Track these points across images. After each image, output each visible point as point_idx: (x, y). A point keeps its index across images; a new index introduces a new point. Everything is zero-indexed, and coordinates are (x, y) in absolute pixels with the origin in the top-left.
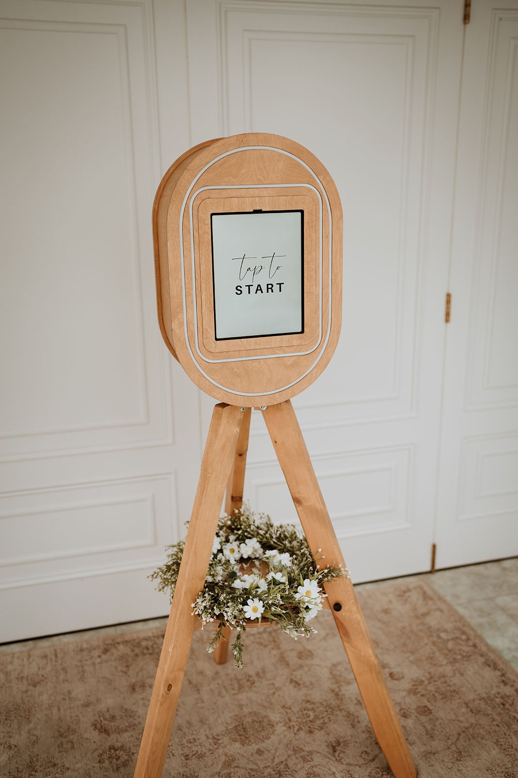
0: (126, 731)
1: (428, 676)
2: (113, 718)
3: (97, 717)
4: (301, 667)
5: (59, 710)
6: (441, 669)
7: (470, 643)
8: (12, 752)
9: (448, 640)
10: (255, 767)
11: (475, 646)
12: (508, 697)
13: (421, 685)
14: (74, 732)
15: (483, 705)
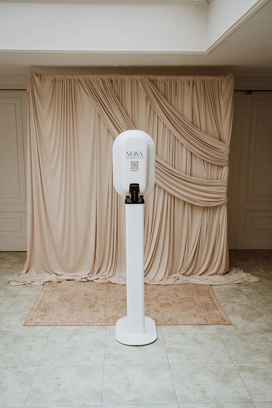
0: (92, 296)
1: (188, 297)
2: (90, 294)
3: (85, 293)
4: (150, 292)
5: (76, 291)
6: (193, 297)
7: (209, 293)
8: (61, 296)
9: (202, 292)
10: (124, 305)
11: (209, 294)
12: (209, 303)
13: (184, 298)
14: (78, 295)
15: (200, 304)
